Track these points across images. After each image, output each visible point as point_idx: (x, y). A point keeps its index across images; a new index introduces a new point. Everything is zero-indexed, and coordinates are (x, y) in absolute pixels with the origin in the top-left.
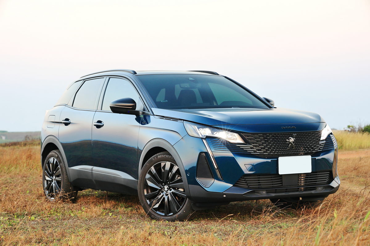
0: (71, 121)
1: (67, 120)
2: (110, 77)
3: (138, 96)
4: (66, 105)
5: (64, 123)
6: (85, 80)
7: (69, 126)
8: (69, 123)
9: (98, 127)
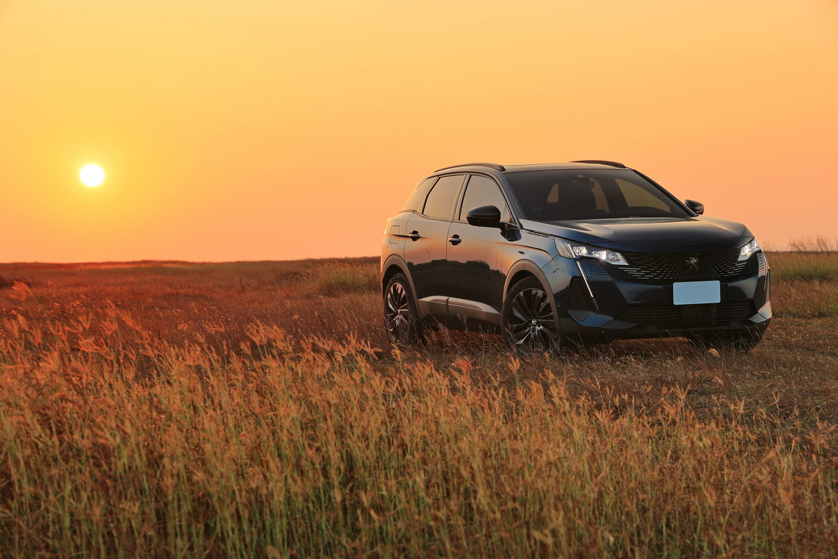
0: (420, 234)
1: (415, 232)
2: (471, 174)
3: (504, 202)
4: (414, 211)
5: (411, 237)
6: (439, 177)
7: (418, 241)
8: (419, 237)
9: (455, 243)
